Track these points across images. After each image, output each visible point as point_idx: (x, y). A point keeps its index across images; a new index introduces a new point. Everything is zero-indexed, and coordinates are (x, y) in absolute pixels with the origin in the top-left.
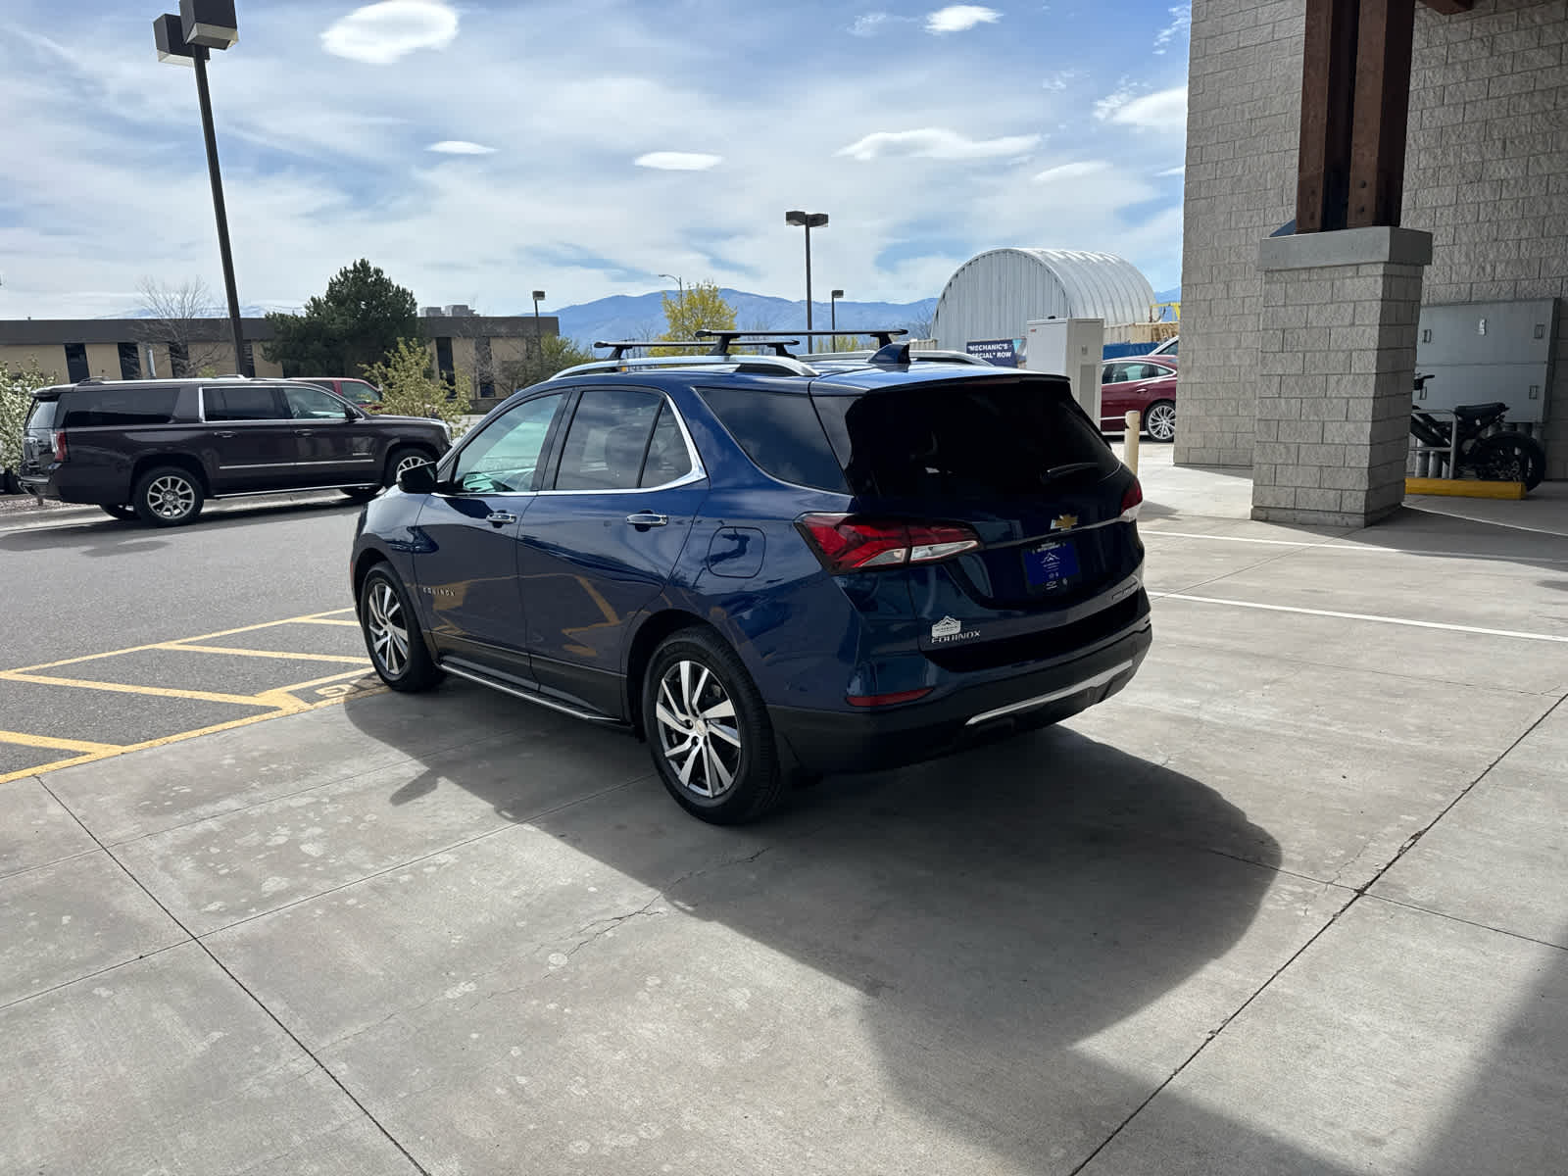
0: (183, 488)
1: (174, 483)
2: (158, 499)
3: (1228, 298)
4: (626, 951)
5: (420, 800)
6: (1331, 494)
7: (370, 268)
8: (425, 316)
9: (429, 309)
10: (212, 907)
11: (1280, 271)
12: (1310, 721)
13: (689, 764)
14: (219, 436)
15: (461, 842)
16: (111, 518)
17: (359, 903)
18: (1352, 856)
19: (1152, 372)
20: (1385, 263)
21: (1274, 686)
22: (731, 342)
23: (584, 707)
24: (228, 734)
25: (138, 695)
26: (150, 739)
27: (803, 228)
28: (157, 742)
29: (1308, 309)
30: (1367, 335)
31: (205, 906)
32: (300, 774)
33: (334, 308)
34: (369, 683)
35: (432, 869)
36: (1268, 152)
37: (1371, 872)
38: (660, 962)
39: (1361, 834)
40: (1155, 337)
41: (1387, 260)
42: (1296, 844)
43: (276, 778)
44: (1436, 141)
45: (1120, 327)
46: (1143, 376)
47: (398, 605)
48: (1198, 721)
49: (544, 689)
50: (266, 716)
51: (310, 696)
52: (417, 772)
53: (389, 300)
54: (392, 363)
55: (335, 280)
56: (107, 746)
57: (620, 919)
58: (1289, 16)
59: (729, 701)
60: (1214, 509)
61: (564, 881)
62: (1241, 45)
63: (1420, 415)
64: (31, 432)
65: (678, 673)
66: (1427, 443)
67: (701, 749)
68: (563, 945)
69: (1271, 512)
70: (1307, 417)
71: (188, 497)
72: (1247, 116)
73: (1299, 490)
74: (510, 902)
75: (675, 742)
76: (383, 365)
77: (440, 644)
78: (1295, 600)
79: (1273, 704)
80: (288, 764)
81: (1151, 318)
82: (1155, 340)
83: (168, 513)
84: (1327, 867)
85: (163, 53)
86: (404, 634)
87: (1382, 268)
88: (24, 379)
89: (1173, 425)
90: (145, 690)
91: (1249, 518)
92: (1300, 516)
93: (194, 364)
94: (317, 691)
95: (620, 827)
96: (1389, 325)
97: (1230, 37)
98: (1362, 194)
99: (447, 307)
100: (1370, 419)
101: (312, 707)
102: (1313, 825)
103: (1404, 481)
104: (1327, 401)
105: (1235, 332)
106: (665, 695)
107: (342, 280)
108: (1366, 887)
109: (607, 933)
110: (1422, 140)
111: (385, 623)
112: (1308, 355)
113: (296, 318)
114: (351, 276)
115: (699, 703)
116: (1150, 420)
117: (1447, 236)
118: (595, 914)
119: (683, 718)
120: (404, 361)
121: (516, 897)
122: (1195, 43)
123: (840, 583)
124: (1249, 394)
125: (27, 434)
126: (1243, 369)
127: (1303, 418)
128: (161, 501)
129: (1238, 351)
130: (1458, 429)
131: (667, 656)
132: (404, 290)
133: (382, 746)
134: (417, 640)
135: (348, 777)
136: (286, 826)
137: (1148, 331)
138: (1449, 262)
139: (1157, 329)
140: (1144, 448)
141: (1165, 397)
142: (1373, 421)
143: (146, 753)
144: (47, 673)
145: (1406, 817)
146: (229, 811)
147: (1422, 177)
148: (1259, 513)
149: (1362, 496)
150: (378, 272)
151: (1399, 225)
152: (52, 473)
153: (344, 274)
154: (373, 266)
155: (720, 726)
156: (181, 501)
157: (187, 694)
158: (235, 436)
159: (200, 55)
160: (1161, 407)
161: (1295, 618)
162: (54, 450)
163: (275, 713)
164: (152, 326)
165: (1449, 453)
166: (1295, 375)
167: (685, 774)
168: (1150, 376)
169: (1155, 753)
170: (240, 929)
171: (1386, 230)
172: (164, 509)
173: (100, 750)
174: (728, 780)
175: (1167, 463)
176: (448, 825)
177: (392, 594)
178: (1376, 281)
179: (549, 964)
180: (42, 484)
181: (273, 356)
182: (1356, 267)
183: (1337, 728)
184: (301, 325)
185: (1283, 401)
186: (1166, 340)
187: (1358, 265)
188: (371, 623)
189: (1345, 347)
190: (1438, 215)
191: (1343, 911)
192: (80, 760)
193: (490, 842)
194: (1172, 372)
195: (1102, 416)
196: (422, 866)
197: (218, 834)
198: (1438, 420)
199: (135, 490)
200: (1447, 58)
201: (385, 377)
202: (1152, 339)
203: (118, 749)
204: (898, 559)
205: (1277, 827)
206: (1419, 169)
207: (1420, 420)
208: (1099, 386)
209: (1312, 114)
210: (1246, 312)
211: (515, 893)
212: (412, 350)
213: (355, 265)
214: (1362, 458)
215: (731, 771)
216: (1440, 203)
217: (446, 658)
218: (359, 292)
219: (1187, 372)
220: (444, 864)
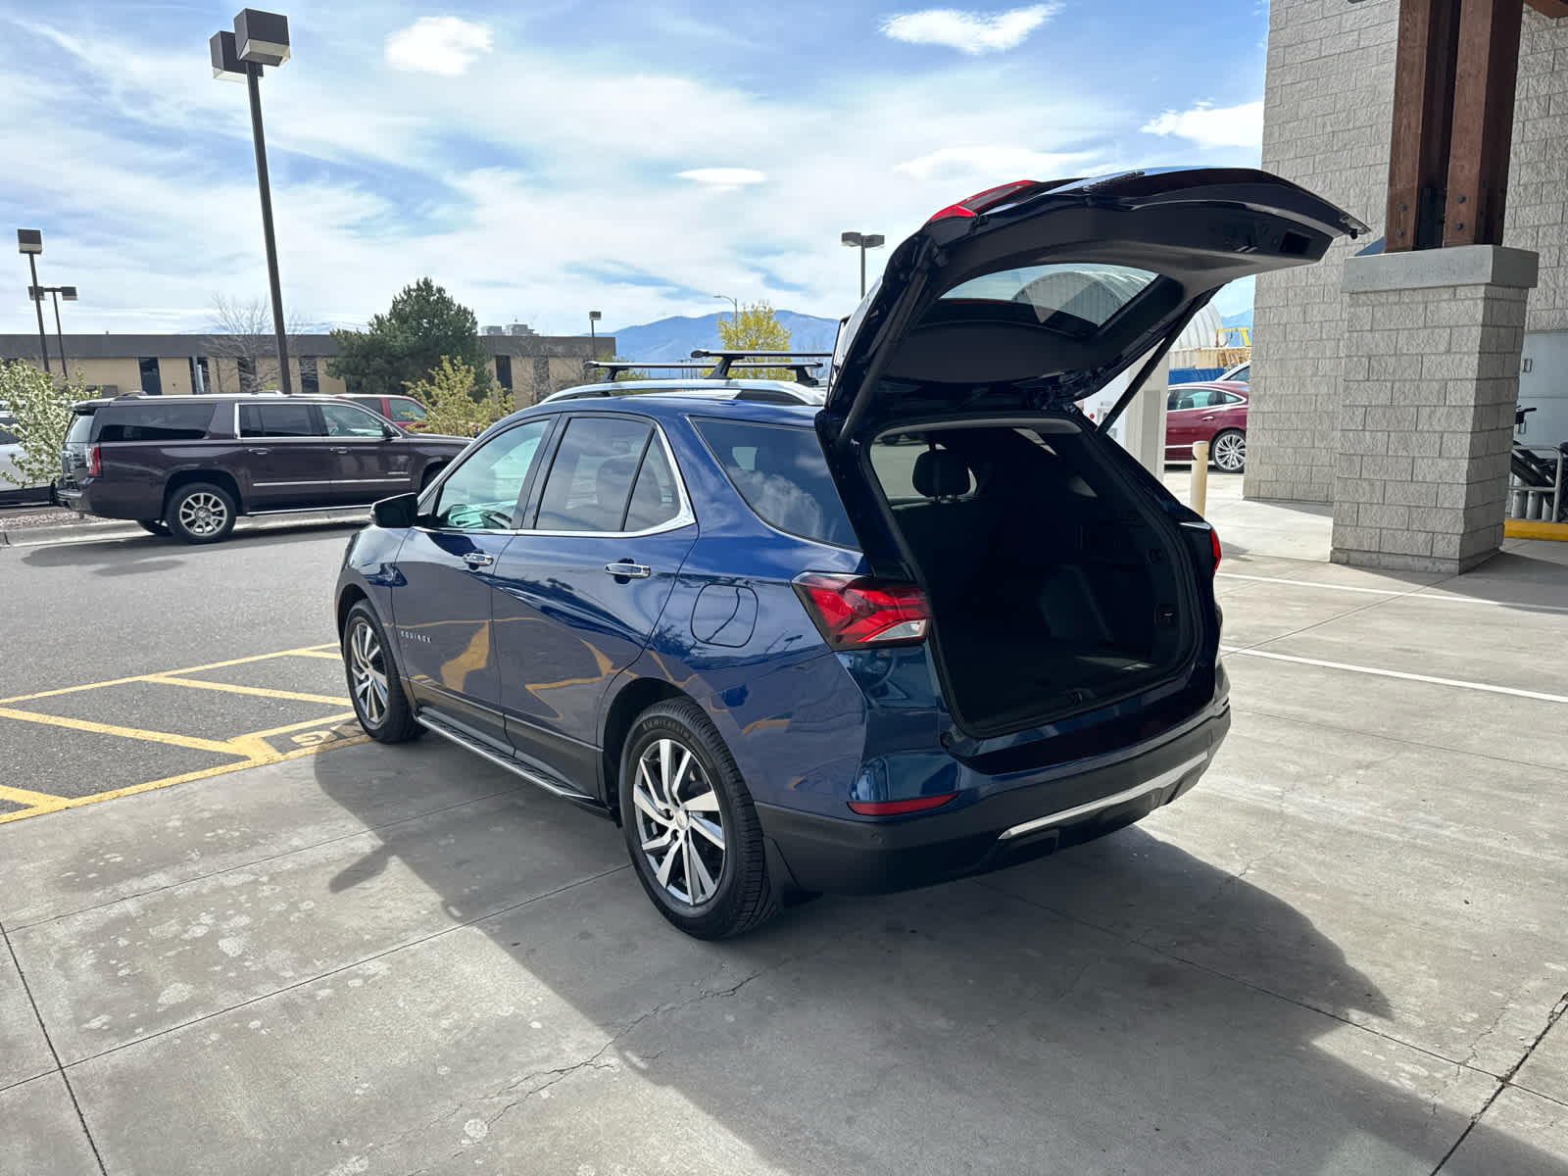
0: (216, 505)
1: (207, 500)
2: (190, 515)
3: (1305, 323)
4: (558, 1123)
5: (367, 884)
6: (1421, 537)
7: (432, 287)
8: (486, 334)
9: (491, 328)
10: (95, 1024)
11: (1366, 292)
12: (1418, 820)
13: (669, 859)
14: (254, 453)
15: (399, 945)
16: (146, 533)
17: (262, 1027)
18: (1487, 1023)
19: (1219, 399)
20: (1487, 284)
21: (1370, 772)
22: (732, 364)
23: (558, 780)
24: (185, 788)
25: (106, 736)
26: (101, 792)
27: (859, 248)
28: (107, 795)
29: (1398, 334)
30: (1464, 364)
31: (88, 1021)
32: (249, 842)
33: (396, 326)
34: (350, 730)
35: (357, 983)
36: (1350, 168)
37: (1515, 1050)
38: (598, 1143)
39: (1497, 988)
40: (1221, 363)
41: (1489, 281)
42: (1413, 1000)
43: (220, 847)
44: (1540, 153)
45: (1184, 352)
46: (1210, 403)
47: (378, 648)
48: (1281, 815)
49: (519, 754)
50: (231, 767)
51: (284, 744)
52: (373, 847)
53: (450, 318)
54: (436, 381)
55: (399, 298)
56: (53, 797)
57: (561, 1071)
58: (1376, 22)
59: (712, 793)
60: (1288, 550)
61: (507, 1011)
62: (1323, 54)
63: (1520, 451)
64: (69, 446)
65: (657, 753)
66: (1526, 481)
67: (681, 847)
68: (487, 1107)
69: (1353, 555)
70: (1396, 451)
71: (221, 514)
72: (1329, 129)
73: (1384, 532)
74: (436, 1036)
75: (655, 832)
76: (428, 383)
77: (418, 695)
78: (1387, 660)
79: (1369, 796)
80: (237, 830)
81: (1217, 343)
82: (1222, 366)
83: (200, 530)
84: (1456, 1039)
85: (217, 70)
86: (382, 679)
87: (1483, 291)
88: (69, 392)
89: (1243, 455)
90: (116, 731)
91: (1328, 560)
92: (1386, 560)
93: (261, 378)
94: (293, 738)
95: (585, 935)
96: (1489, 353)
97: (1310, 45)
98: (1460, 209)
99: (508, 327)
100: (1467, 456)
101: (282, 758)
102: (1431, 972)
103: (1502, 524)
104: (1418, 435)
105: (1312, 358)
106: (644, 777)
107: (405, 298)
108: (1512, 1073)
109: (541, 1092)
110: (1523, 153)
111: (367, 667)
112: (1397, 385)
113: (360, 336)
114: (414, 294)
115: (680, 791)
116: (1217, 450)
117: (1550, 258)
118: (531, 1063)
119: (662, 806)
120: (448, 379)
121: (445, 1029)
122: (1274, 53)
123: (845, 661)
124: (1326, 424)
125: (65, 448)
126: (1319, 397)
127: (1390, 453)
128: (193, 517)
129: (1314, 379)
130: (1563, 466)
131: (646, 732)
132: (465, 309)
133: (342, 811)
134: (396, 688)
135: (297, 849)
136: (211, 913)
137: (1214, 357)
138: (1552, 286)
139: (1224, 354)
140: (1213, 479)
141: (1236, 426)
142: (1470, 458)
143: (91, 809)
144: (23, 706)
145: (1553, 967)
146: (155, 889)
147: (1523, 194)
148: (1339, 555)
149: (1456, 540)
150: (440, 290)
151: (1501, 242)
152: (85, 487)
153: (408, 292)
154: (435, 284)
155: (701, 820)
156: (214, 517)
157: (157, 736)
158: (269, 453)
159: (253, 70)
160: (1229, 436)
161: (1388, 684)
162: (88, 465)
163: (242, 763)
164: (222, 342)
165: (1553, 494)
166: (1382, 406)
167: (663, 872)
168: (1216, 403)
169: (1232, 858)
170: (119, 1057)
171: (1488, 249)
172: (196, 525)
173: (45, 802)
174: (711, 888)
175: (1236, 496)
176: (390, 921)
177: (373, 637)
178: (1476, 305)
179: (465, 1135)
180: (77, 498)
181: (337, 372)
182: (1452, 289)
183: (1452, 831)
184: (364, 341)
185: (1367, 433)
186: (1234, 366)
187: (1455, 287)
188: (354, 665)
189: (1439, 376)
190: (1541, 234)
191: (1484, 1110)
192: (19, 814)
193: (432, 947)
194: (1241, 400)
195: (1167, 444)
196: (346, 977)
197: (134, 919)
198: (1540, 457)
199: (167, 508)
200: (1554, 64)
201: (428, 395)
202: (1219, 365)
203: (64, 802)
204: (916, 632)
205: (1388, 974)
206: (1519, 185)
207: (1519, 456)
208: (1164, 412)
209: (1405, 121)
210: (1324, 337)
211: (445, 1024)
212: (456, 368)
213: (418, 284)
214: (1458, 497)
215: (714, 876)
216: (1543, 222)
217: (425, 709)
218: (421, 310)
219: (1259, 399)
220: (374, 976)
